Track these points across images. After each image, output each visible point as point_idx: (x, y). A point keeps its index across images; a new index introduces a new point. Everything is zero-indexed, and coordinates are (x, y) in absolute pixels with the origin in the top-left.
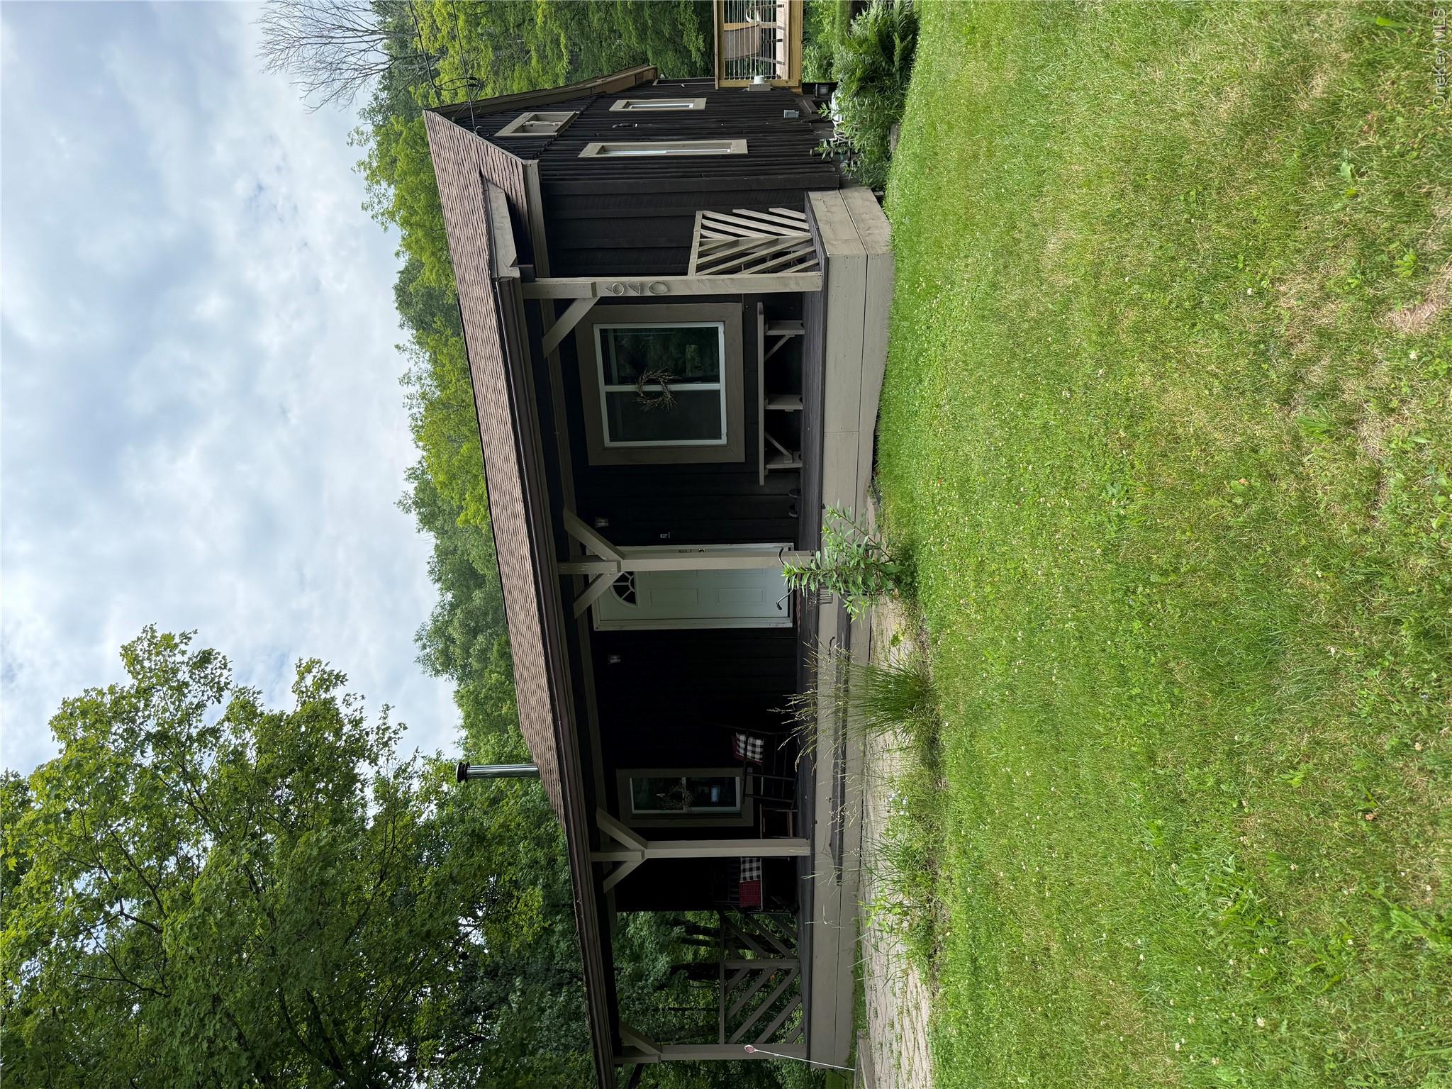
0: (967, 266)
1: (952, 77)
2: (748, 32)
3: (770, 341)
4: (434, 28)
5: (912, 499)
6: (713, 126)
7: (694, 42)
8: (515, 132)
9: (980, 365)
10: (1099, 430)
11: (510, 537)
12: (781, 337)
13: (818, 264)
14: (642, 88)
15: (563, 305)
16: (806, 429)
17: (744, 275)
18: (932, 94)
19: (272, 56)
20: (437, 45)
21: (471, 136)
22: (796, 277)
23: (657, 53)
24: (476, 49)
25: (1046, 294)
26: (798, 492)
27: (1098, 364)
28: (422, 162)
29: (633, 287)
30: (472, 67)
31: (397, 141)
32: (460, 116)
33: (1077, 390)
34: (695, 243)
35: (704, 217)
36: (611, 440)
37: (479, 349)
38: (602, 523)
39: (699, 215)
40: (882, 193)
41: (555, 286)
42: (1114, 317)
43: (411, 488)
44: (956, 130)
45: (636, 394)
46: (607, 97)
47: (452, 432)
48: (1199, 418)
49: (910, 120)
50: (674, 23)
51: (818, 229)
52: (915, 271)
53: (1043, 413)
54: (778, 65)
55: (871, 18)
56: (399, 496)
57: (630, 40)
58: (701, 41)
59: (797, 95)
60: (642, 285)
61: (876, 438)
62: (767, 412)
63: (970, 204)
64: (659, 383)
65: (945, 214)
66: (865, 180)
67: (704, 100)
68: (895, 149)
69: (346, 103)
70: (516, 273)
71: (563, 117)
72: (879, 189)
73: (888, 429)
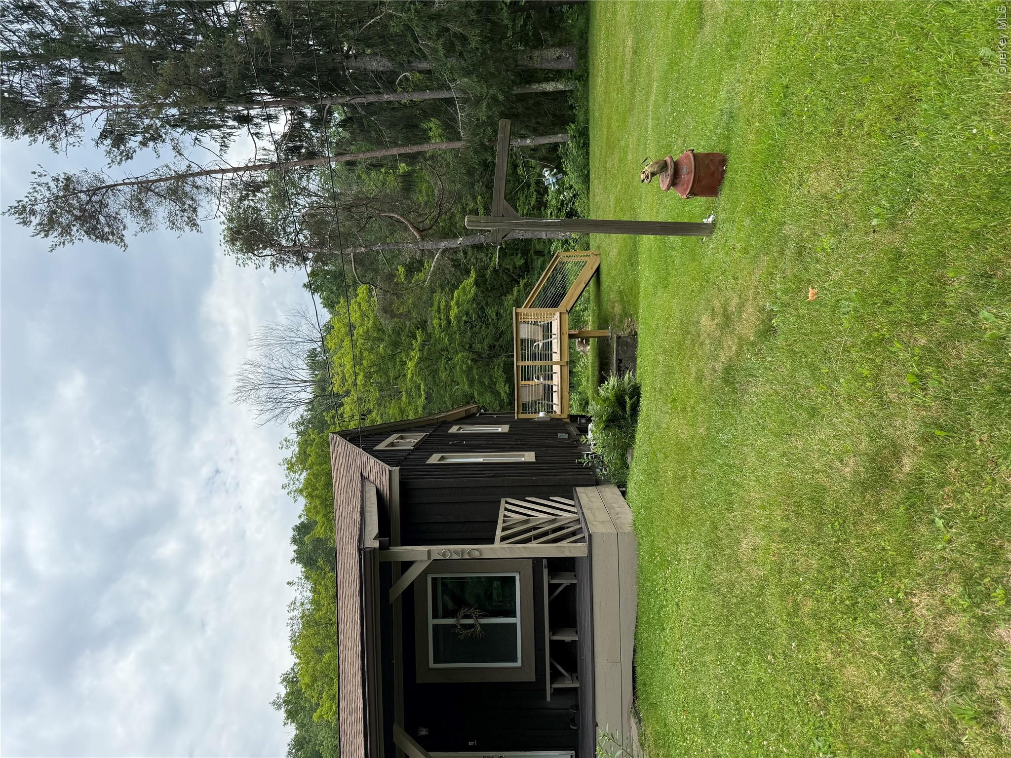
0: (687, 549)
1: (664, 425)
2: (535, 388)
3: (552, 588)
4: (344, 379)
5: (666, 726)
6: (513, 443)
7: (503, 388)
8: (386, 447)
9: (705, 624)
10: (800, 692)
11: (351, 739)
12: (560, 585)
13: (584, 537)
14: (469, 418)
15: (407, 565)
16: (581, 658)
17: (533, 544)
18: (652, 434)
19: (239, 394)
20: (344, 389)
21: (358, 451)
22: (569, 547)
23: (480, 394)
24: (369, 391)
25: (745, 580)
26: (577, 707)
27: (790, 638)
28: (325, 459)
29: (456, 552)
30: (365, 402)
31: (311, 445)
32: (352, 437)
33: (778, 655)
34: (500, 521)
35: (507, 502)
36: (434, 663)
37: (345, 589)
38: (424, 732)
39: (503, 501)
40: (624, 489)
41: (402, 552)
42: (796, 604)
43: (283, 691)
44: (670, 459)
45: (454, 626)
46: (448, 423)
47: (319, 644)
48: (873, 693)
49: (639, 447)
50: (491, 377)
51: (583, 513)
52: (652, 548)
53: (755, 671)
54: (554, 406)
55: (610, 386)
56: (274, 697)
57: (465, 386)
58: (507, 387)
59: (566, 423)
60: (463, 551)
61: (634, 667)
62: (551, 641)
63: (684, 509)
64: (472, 617)
65: (668, 511)
66: (613, 481)
67: (508, 426)
68: (631, 463)
69: (281, 422)
70: (376, 544)
71: (420, 436)
72: (622, 486)
73: (642, 663)
